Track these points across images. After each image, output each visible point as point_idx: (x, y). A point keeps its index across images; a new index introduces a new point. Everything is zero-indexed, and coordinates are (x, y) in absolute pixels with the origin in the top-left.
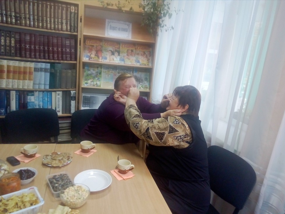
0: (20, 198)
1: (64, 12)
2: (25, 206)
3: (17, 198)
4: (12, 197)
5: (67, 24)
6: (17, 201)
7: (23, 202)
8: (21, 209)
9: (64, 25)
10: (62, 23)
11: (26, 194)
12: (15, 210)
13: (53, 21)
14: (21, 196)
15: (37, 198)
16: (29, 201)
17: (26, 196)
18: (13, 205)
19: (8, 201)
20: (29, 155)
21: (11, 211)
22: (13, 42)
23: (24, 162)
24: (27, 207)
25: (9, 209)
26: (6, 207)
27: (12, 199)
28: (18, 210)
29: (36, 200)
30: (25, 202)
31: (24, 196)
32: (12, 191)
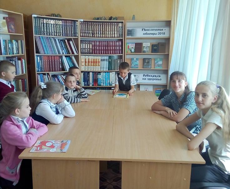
1: (116, 27)
5: (117, 33)
9: (116, 34)
10: (115, 33)
13: (110, 33)
22: (91, 46)
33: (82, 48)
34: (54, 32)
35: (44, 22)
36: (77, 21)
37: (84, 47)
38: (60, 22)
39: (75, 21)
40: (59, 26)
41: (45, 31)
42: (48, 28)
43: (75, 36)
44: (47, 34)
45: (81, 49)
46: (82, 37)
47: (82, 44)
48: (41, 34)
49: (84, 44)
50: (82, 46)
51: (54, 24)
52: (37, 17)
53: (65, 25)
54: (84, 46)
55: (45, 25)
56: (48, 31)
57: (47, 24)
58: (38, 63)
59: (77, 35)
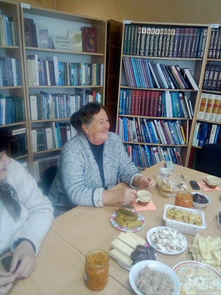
0: (187, 214)
2: (189, 222)
3: (186, 213)
4: (182, 211)
6: (185, 216)
7: (188, 218)
8: (185, 222)
11: (194, 214)
12: (180, 220)
14: (189, 214)
15: (202, 221)
16: (194, 220)
17: (193, 215)
18: (180, 216)
19: (178, 211)
20: (209, 184)
21: (178, 220)
23: (203, 189)
24: (190, 224)
25: (177, 217)
26: (175, 215)
27: (181, 212)
28: (182, 222)
29: (200, 222)
30: (191, 219)
31: (191, 214)
32: (183, 206)
33: (206, 78)
34: (158, 49)
35: (142, 32)
36: (207, 28)
37: (211, 78)
38: (173, 32)
39: (201, 29)
40: (168, 39)
41: (143, 48)
42: (148, 42)
43: (197, 57)
44: (144, 53)
45: (204, 80)
46: (212, 58)
47: (208, 72)
48: (135, 53)
49: (212, 72)
50: (207, 75)
51: (160, 36)
52: (132, 24)
53: (180, 37)
54: (211, 75)
55: (143, 37)
56: (147, 48)
57: (146, 35)
58: (123, 101)
59: (201, 54)
